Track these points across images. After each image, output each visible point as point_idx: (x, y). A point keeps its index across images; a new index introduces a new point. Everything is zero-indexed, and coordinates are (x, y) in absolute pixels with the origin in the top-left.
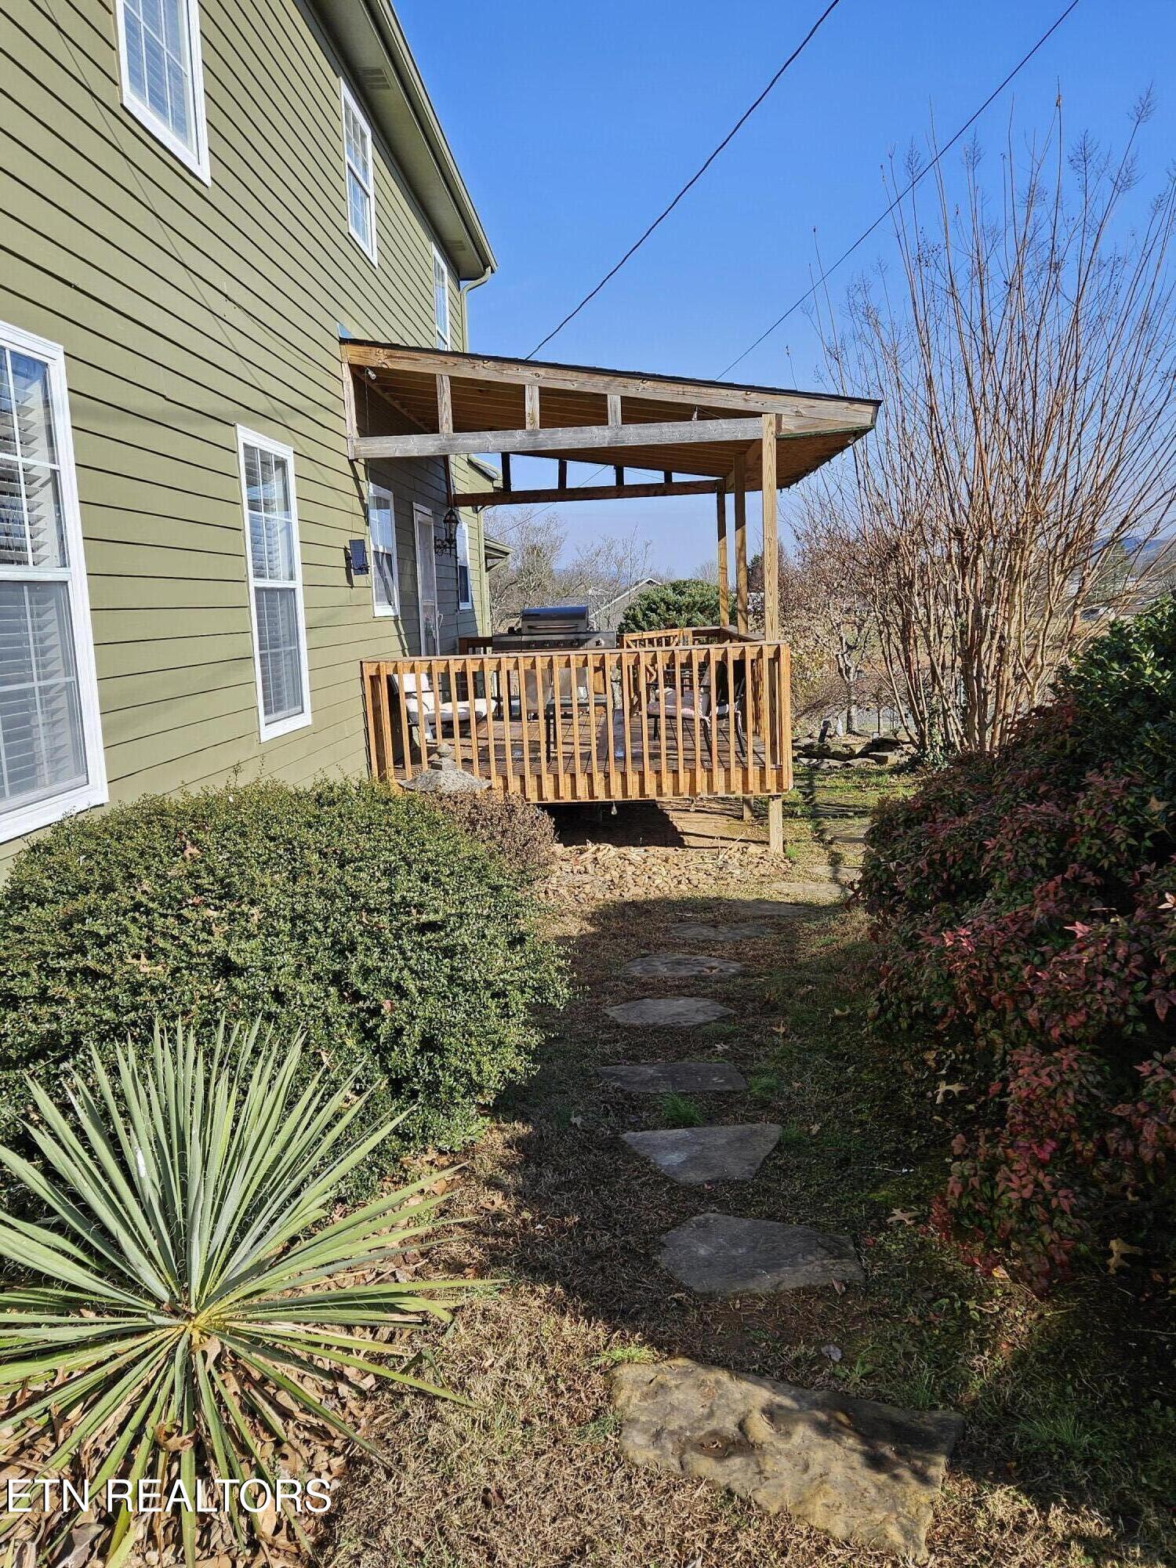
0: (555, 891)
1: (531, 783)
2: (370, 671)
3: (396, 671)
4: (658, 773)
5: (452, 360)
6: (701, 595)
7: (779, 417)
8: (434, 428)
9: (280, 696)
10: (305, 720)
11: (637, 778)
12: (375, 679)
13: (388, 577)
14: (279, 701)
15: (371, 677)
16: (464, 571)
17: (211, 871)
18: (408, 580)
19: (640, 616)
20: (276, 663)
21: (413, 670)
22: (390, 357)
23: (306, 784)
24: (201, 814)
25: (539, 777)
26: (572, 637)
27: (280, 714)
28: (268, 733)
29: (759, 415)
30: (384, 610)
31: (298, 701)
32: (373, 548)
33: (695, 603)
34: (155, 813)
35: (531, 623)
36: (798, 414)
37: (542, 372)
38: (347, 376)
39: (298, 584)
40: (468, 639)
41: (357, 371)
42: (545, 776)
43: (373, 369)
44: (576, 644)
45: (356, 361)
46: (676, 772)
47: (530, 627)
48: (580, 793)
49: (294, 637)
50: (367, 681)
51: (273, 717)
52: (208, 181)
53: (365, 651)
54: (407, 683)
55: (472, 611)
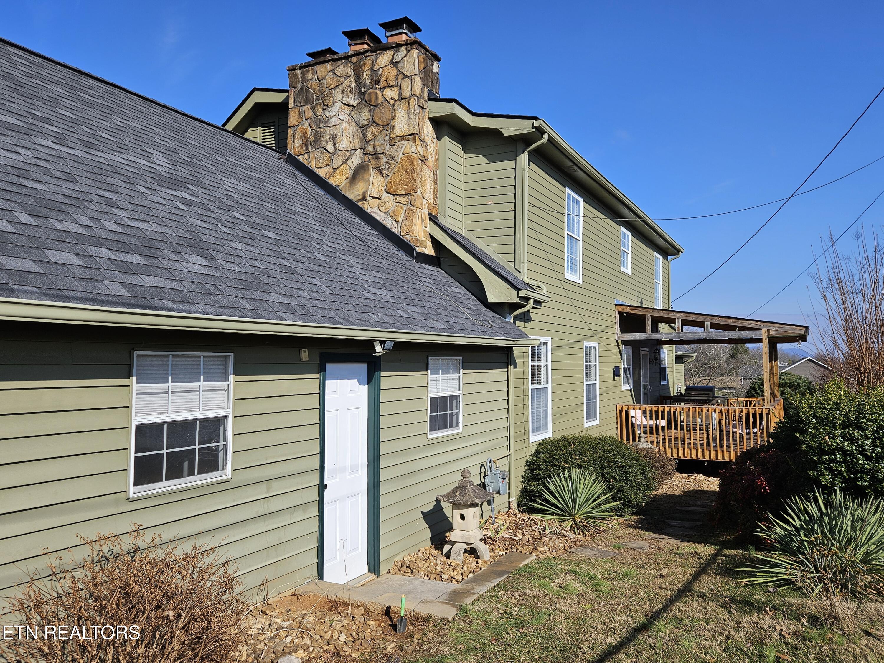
0: (676, 485)
1: (675, 451)
2: (619, 408)
3: (628, 408)
4: (723, 451)
5: (651, 311)
6: (790, 380)
7: (768, 331)
8: (645, 331)
9: (590, 415)
10: (597, 422)
11: (715, 452)
12: (621, 411)
13: (628, 376)
14: (590, 416)
15: (620, 410)
16: (664, 369)
17: (577, 450)
18: (636, 376)
19: (757, 388)
20: (589, 405)
21: (634, 409)
22: (631, 309)
23: (597, 436)
24: (575, 439)
25: (678, 449)
26: (706, 398)
27: (590, 420)
28: (587, 425)
29: (761, 329)
30: (626, 387)
31: (595, 416)
32: (623, 367)
33: (786, 383)
34: (565, 438)
35: (689, 392)
36: (776, 330)
37: (682, 314)
38: (617, 315)
39: (597, 382)
40: (664, 397)
41: (620, 314)
42: (680, 449)
43: (626, 313)
44: (708, 402)
45: (620, 310)
46: (730, 452)
47: (688, 393)
48: (693, 456)
49: (595, 397)
50: (618, 411)
51: (588, 420)
52: (581, 283)
53: (619, 401)
54: (632, 413)
55: (668, 384)
